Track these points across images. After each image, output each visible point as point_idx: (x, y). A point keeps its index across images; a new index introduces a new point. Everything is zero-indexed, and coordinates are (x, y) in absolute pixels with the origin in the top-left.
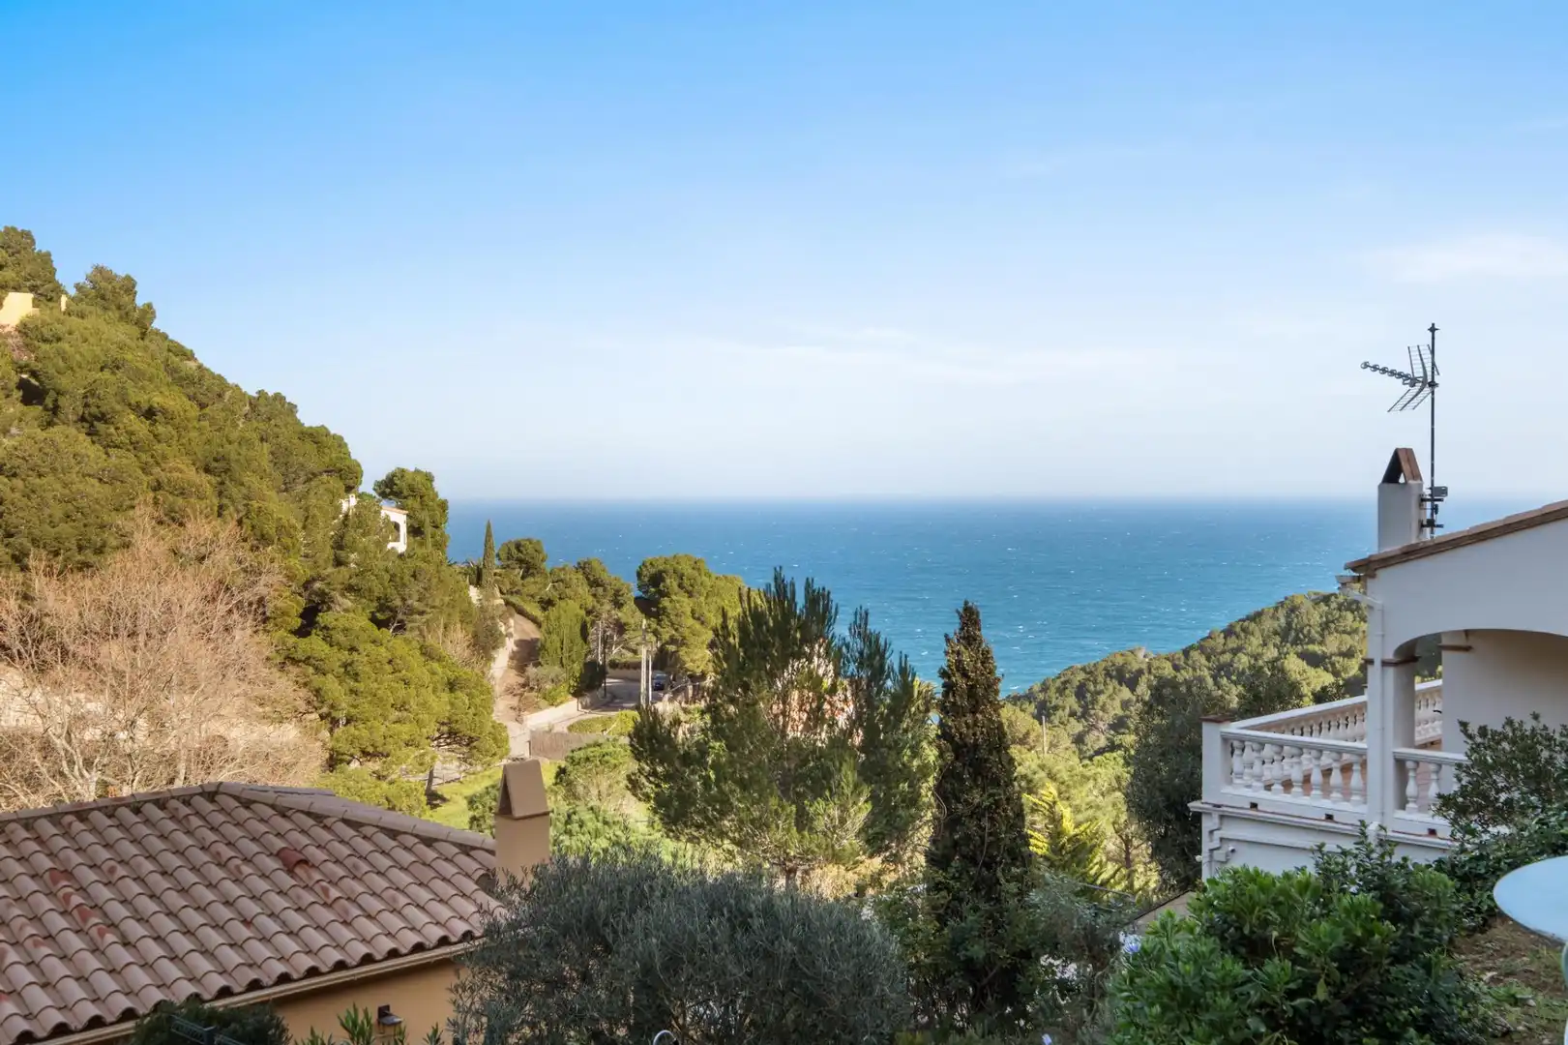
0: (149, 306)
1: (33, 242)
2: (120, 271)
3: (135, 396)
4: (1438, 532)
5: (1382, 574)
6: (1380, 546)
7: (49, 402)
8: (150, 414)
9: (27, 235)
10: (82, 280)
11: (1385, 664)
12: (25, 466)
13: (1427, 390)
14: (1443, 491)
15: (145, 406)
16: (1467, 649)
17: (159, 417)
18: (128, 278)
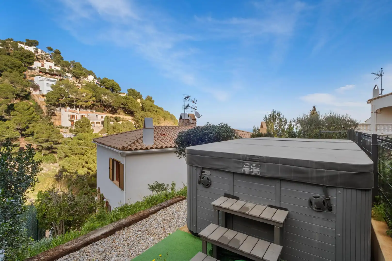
0: (154, 100)
1: (140, 94)
2: (150, 96)
3: (154, 110)
4: (382, 95)
5: (374, 101)
6: (373, 97)
7: (144, 110)
8: (156, 111)
9: (139, 93)
10: (146, 97)
11: (374, 112)
12: (144, 116)
13: (381, 77)
14: (383, 90)
15: (156, 110)
16: (381, 113)
17: (157, 112)
18: (151, 97)
